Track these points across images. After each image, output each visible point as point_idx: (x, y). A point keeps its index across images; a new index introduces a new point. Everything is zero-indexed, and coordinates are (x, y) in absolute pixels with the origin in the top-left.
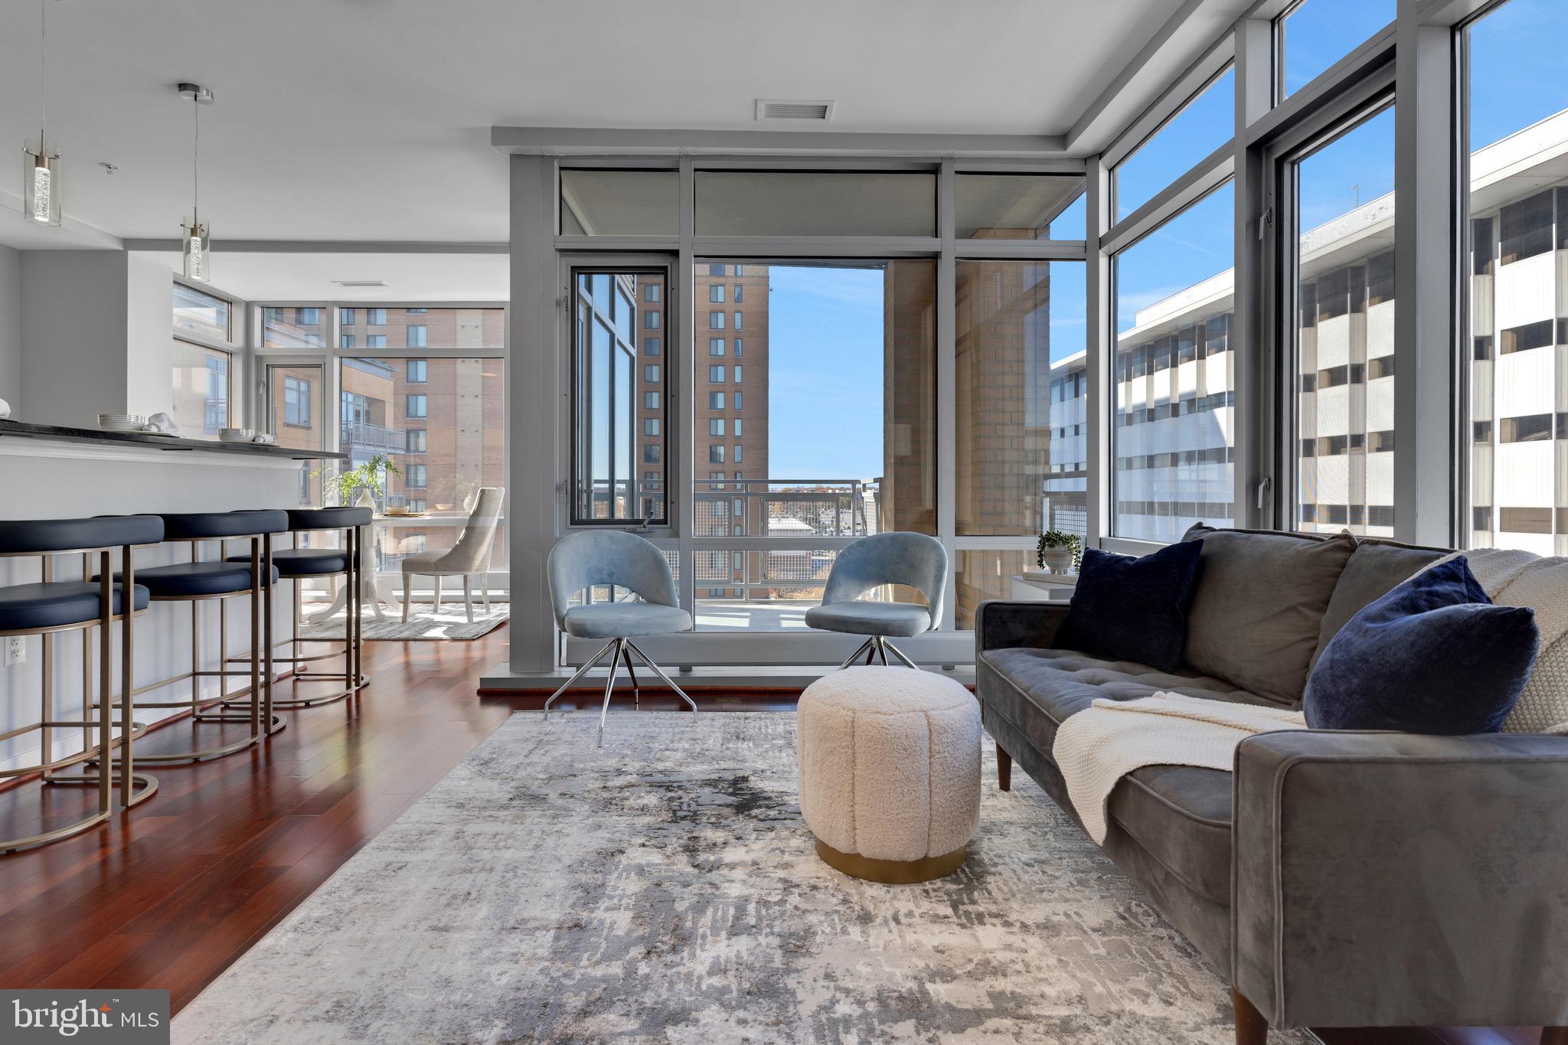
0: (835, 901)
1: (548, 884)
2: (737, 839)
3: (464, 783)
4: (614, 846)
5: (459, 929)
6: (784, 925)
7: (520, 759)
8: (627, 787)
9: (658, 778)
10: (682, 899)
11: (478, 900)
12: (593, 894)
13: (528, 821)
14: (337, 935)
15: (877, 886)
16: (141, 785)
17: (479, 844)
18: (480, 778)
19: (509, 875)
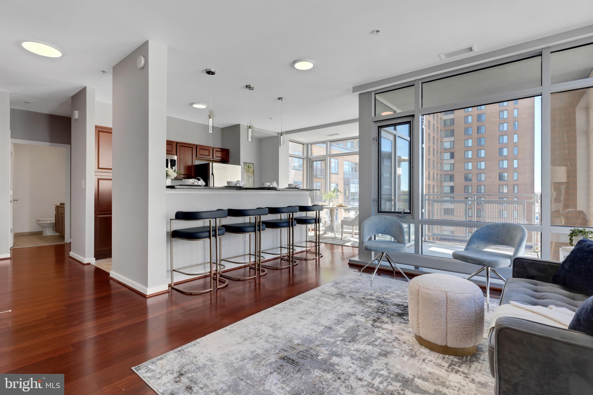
0: (408, 348)
1: (330, 317)
2: (392, 322)
3: (328, 287)
4: (355, 314)
5: (304, 319)
6: (385, 348)
7: (346, 285)
8: (370, 299)
9: (382, 299)
10: (362, 332)
11: (312, 315)
12: (340, 323)
13: (337, 301)
14: (281, 312)
15: (427, 349)
16: (264, 271)
17: (321, 303)
18: (332, 287)
19: (323, 312)
